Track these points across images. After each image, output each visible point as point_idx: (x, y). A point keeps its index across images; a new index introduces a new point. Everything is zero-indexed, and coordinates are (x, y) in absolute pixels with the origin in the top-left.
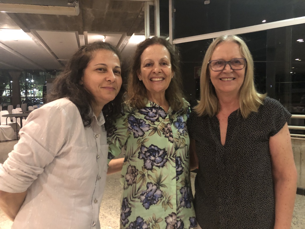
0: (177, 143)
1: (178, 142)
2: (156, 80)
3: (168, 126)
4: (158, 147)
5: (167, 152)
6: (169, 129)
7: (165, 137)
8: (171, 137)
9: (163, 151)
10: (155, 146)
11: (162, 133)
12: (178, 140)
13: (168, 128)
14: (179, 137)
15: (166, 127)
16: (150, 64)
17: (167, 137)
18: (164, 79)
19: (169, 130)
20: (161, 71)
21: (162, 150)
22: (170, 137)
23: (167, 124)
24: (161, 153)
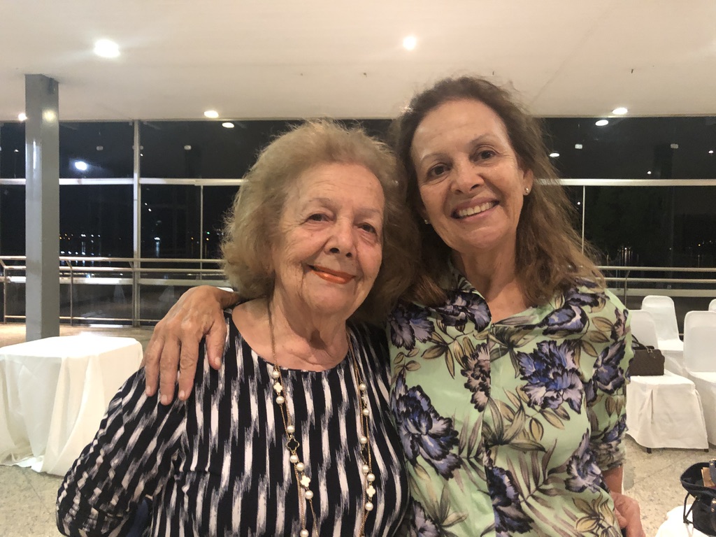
0: (506, 422)
1: (511, 421)
3: (480, 354)
4: (432, 403)
5: (458, 437)
6: (483, 364)
7: (467, 386)
8: (483, 393)
9: (445, 426)
10: (424, 395)
11: (458, 368)
12: (511, 416)
13: (479, 361)
14: (521, 408)
15: (475, 356)
17: (474, 390)
19: (481, 367)
21: (442, 418)
22: (481, 390)
23: (479, 346)
24: (438, 426)
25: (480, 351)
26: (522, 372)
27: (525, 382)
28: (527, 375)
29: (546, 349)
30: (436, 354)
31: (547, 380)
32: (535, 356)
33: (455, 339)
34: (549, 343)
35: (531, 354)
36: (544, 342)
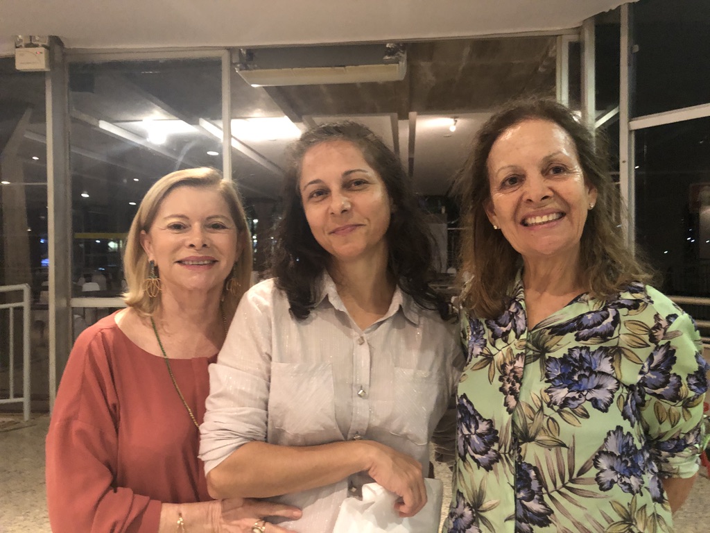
0: (529, 421)
1: (533, 419)
2: (538, 220)
3: (517, 362)
4: (475, 408)
5: (498, 435)
6: (517, 370)
7: (502, 389)
8: (513, 396)
9: (488, 426)
11: (498, 375)
12: (533, 416)
13: (514, 368)
14: (541, 409)
15: (512, 363)
16: (516, 179)
17: (505, 393)
18: (562, 215)
19: (515, 372)
20: (549, 193)
21: (485, 420)
22: (511, 394)
23: (518, 355)
24: (483, 427)
25: (518, 359)
26: (547, 376)
27: (550, 384)
28: (551, 378)
29: (576, 354)
30: (483, 366)
31: (571, 382)
32: (564, 360)
33: (499, 350)
34: (581, 348)
35: (560, 359)
36: (576, 347)
